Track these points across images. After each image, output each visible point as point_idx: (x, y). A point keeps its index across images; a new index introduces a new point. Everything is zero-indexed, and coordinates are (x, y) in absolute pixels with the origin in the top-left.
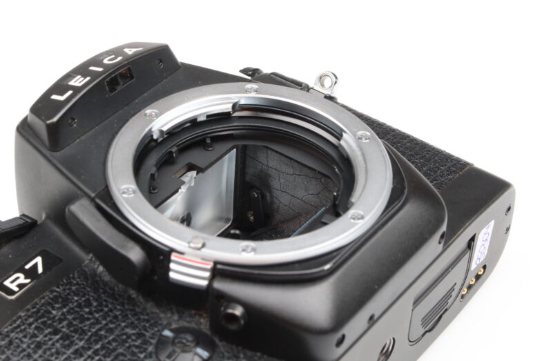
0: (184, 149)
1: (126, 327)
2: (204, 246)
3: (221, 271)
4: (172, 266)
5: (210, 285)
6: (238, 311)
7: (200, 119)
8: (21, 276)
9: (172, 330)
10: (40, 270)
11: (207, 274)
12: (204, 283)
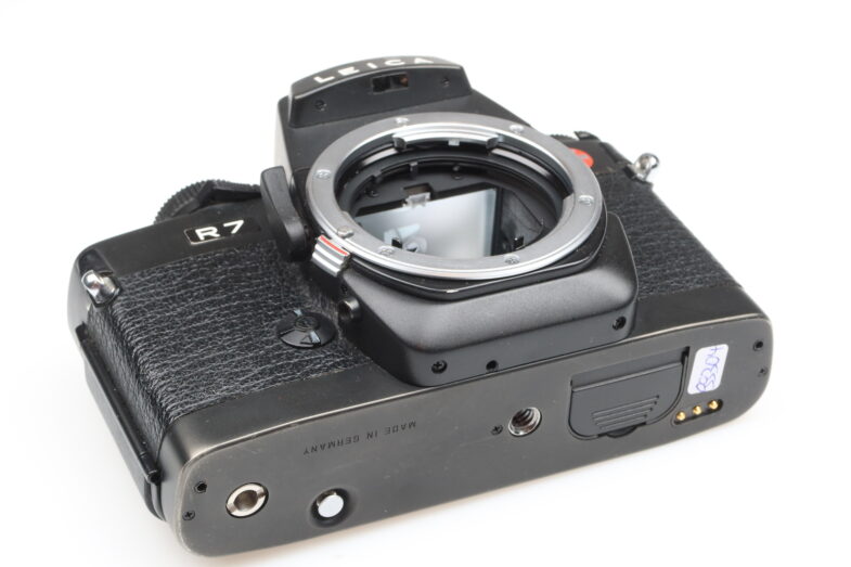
0: (425, 169)
1: (271, 298)
2: (350, 235)
3: (352, 263)
4: (317, 247)
5: (340, 274)
6: (353, 305)
7: (451, 143)
8: (215, 230)
9: (302, 311)
10: (234, 231)
11: (340, 262)
12: (335, 270)
